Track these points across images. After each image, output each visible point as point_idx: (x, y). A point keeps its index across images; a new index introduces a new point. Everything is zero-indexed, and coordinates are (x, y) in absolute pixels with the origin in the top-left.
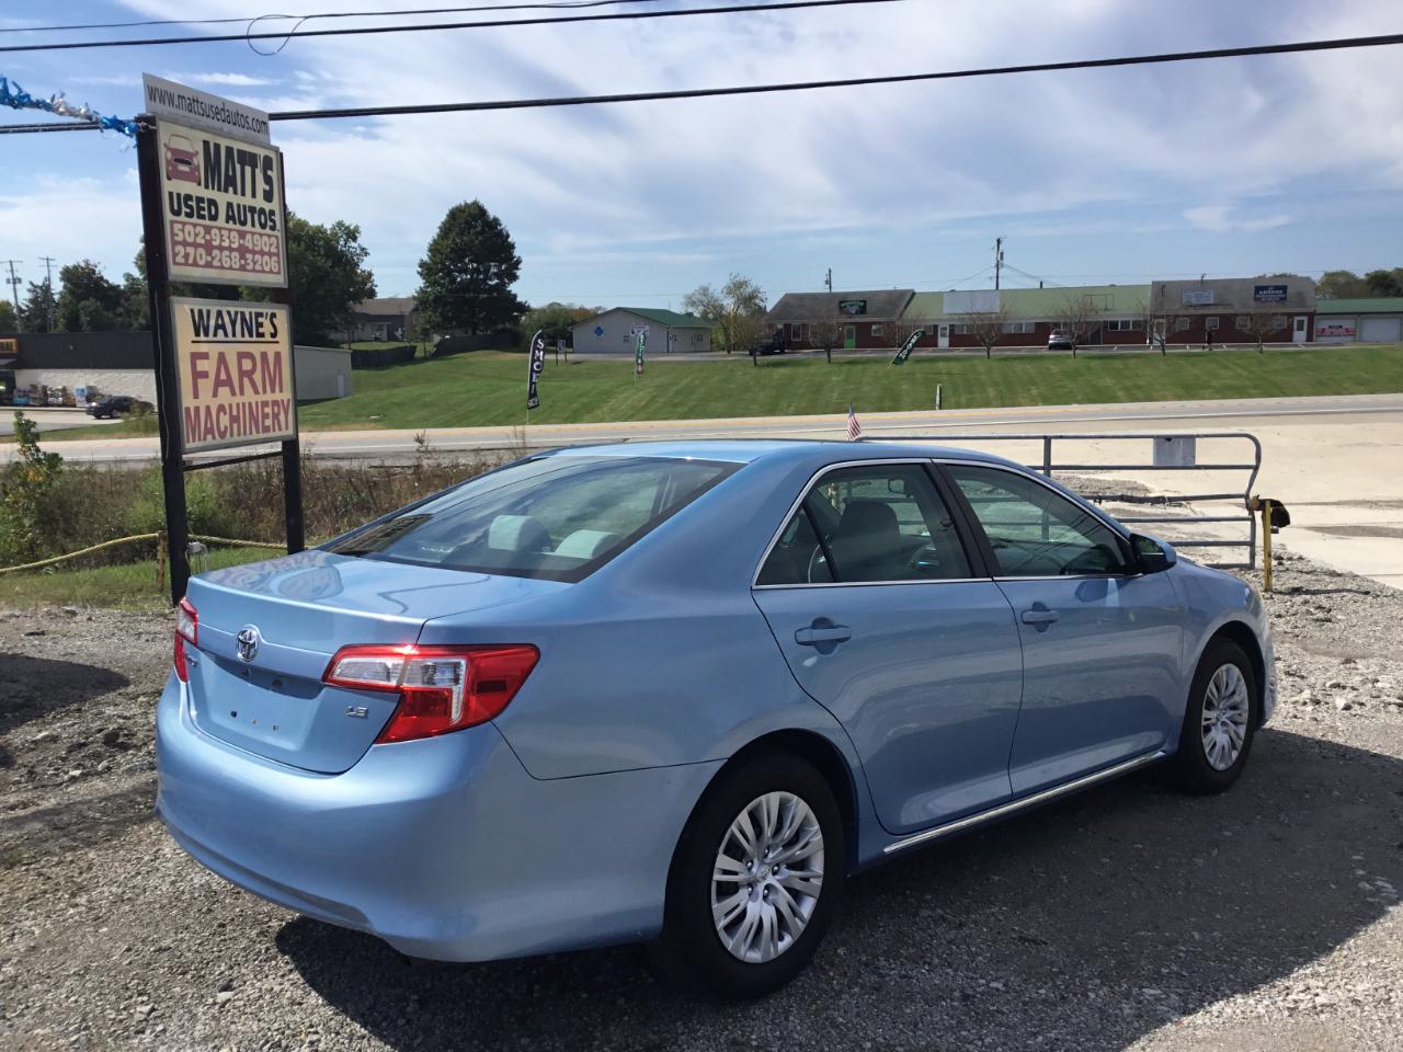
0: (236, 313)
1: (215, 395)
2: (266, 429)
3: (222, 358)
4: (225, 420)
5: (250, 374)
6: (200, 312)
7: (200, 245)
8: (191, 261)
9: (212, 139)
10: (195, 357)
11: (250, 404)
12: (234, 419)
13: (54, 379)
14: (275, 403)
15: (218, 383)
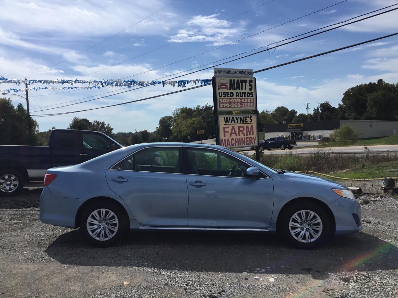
0: (238, 117)
1: (231, 136)
2: (248, 144)
3: (233, 128)
4: (233, 142)
5: (242, 131)
6: (227, 118)
7: (228, 103)
8: (225, 107)
9: (232, 79)
10: (224, 128)
11: (242, 138)
12: (236, 142)
13: (312, 133)
14: (250, 138)
15: (232, 133)
